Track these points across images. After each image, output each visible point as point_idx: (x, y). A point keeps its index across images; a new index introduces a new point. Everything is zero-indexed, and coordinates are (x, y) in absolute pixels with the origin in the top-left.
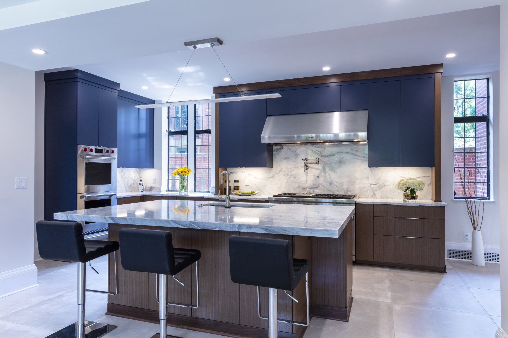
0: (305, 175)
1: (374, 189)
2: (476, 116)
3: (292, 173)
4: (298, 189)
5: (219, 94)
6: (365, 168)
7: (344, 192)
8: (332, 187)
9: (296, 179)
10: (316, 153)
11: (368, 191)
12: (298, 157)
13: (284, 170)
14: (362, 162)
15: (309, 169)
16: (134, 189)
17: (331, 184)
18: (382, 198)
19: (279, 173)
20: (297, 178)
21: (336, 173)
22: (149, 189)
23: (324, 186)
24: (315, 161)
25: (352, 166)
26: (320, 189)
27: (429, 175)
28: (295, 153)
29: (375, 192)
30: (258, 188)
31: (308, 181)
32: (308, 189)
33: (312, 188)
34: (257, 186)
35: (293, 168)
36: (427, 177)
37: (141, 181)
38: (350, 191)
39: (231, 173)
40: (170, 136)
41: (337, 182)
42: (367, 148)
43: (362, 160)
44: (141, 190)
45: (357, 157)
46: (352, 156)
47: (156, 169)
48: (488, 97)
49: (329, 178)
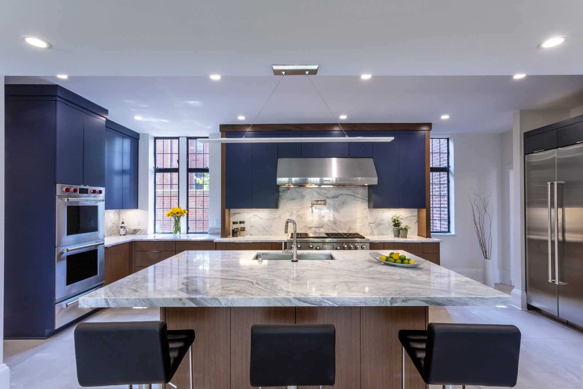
0: (311, 216)
1: (372, 227)
2: (440, 167)
3: (298, 214)
4: (304, 229)
5: (226, 132)
6: (365, 209)
7: (347, 230)
8: (336, 226)
10: (321, 195)
11: (367, 229)
12: (304, 199)
13: (290, 211)
14: (362, 203)
16: (113, 232)
17: (335, 223)
18: (378, 235)
19: (285, 213)
20: (303, 218)
21: (340, 213)
22: (132, 232)
23: (329, 226)
24: (323, 202)
25: (354, 207)
26: (325, 229)
28: (301, 195)
29: (373, 230)
30: (264, 228)
31: (314, 221)
32: (314, 229)
33: (316, 228)
34: (262, 227)
35: (300, 208)
36: (414, 216)
37: (123, 223)
38: (352, 230)
39: (234, 213)
40: (156, 173)
41: (340, 222)
42: (367, 191)
43: (362, 201)
44: (123, 234)
45: (358, 199)
46: (353, 198)
47: (141, 209)
48: (448, 153)
49: (333, 218)
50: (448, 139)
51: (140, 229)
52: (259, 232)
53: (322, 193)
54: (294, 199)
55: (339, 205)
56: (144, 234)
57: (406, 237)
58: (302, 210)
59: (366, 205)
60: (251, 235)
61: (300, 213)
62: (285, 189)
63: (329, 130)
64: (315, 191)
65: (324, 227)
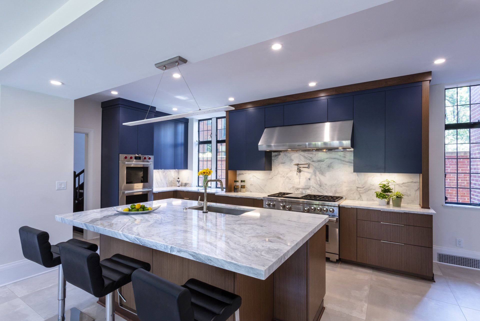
0: (298, 178)
1: (361, 192)
2: (470, 123)
3: (287, 175)
4: (292, 189)
5: (229, 111)
7: (332, 193)
8: (321, 188)
9: (290, 181)
10: (308, 159)
11: (355, 193)
12: (292, 162)
13: (281, 173)
14: (349, 167)
15: (302, 173)
16: (174, 184)
17: (321, 186)
18: (368, 201)
19: (276, 175)
20: (292, 180)
21: (326, 176)
22: (184, 185)
23: (315, 188)
24: (306, 166)
25: (340, 170)
26: (311, 190)
27: (416, 181)
28: (290, 159)
29: (361, 194)
30: (260, 187)
31: (300, 182)
32: (301, 190)
33: (303, 189)
34: (259, 186)
35: (288, 171)
36: (414, 182)
37: (179, 178)
38: (338, 193)
39: (239, 174)
41: (326, 184)
45: (344, 163)
46: (339, 162)
47: (189, 170)
49: (319, 181)
51: (189, 184)
52: (256, 189)
53: (309, 158)
54: (284, 163)
55: (324, 168)
58: (290, 173)
59: (352, 169)
60: (251, 192)
61: (288, 175)
62: (277, 154)
64: (302, 156)
65: (310, 189)
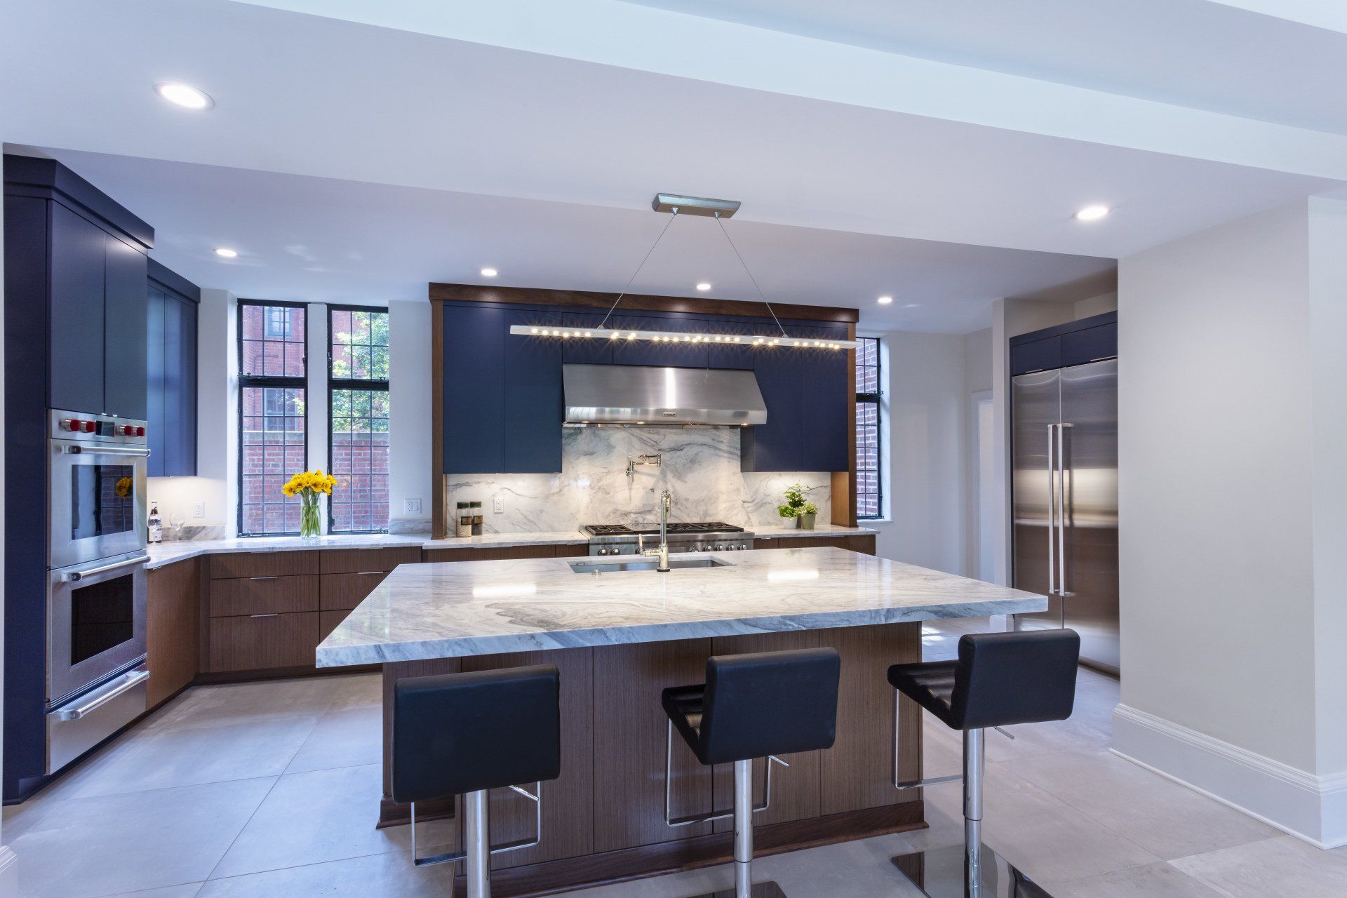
0: (627, 488)
1: (749, 510)
2: (869, 394)
3: (600, 484)
4: (613, 516)
5: (443, 300)
6: (734, 473)
7: (699, 517)
8: (679, 509)
9: (608, 496)
10: (648, 444)
11: (740, 514)
12: (612, 452)
14: (728, 462)
15: (636, 476)
17: (676, 504)
20: (611, 494)
21: (686, 482)
22: (180, 535)
24: (654, 460)
25: (713, 469)
26: (656, 515)
27: (827, 485)
28: (606, 444)
29: (749, 515)
30: (525, 517)
31: (632, 499)
32: (633, 516)
33: (639, 513)
34: (522, 514)
35: (603, 473)
36: (824, 487)
38: (710, 516)
39: (458, 484)
40: (244, 389)
41: (687, 500)
42: (739, 437)
43: (729, 458)
44: (157, 539)
45: (721, 453)
46: (712, 451)
47: (205, 476)
48: (879, 366)
49: (673, 492)
50: (878, 340)
51: (204, 527)
52: (513, 524)
53: (650, 441)
54: (592, 454)
55: (684, 465)
56: (215, 539)
57: (811, 528)
58: (608, 477)
59: (737, 465)
60: (496, 532)
61: (605, 482)
62: (572, 431)
63: (661, 309)
64: (635, 437)
65: (655, 512)
